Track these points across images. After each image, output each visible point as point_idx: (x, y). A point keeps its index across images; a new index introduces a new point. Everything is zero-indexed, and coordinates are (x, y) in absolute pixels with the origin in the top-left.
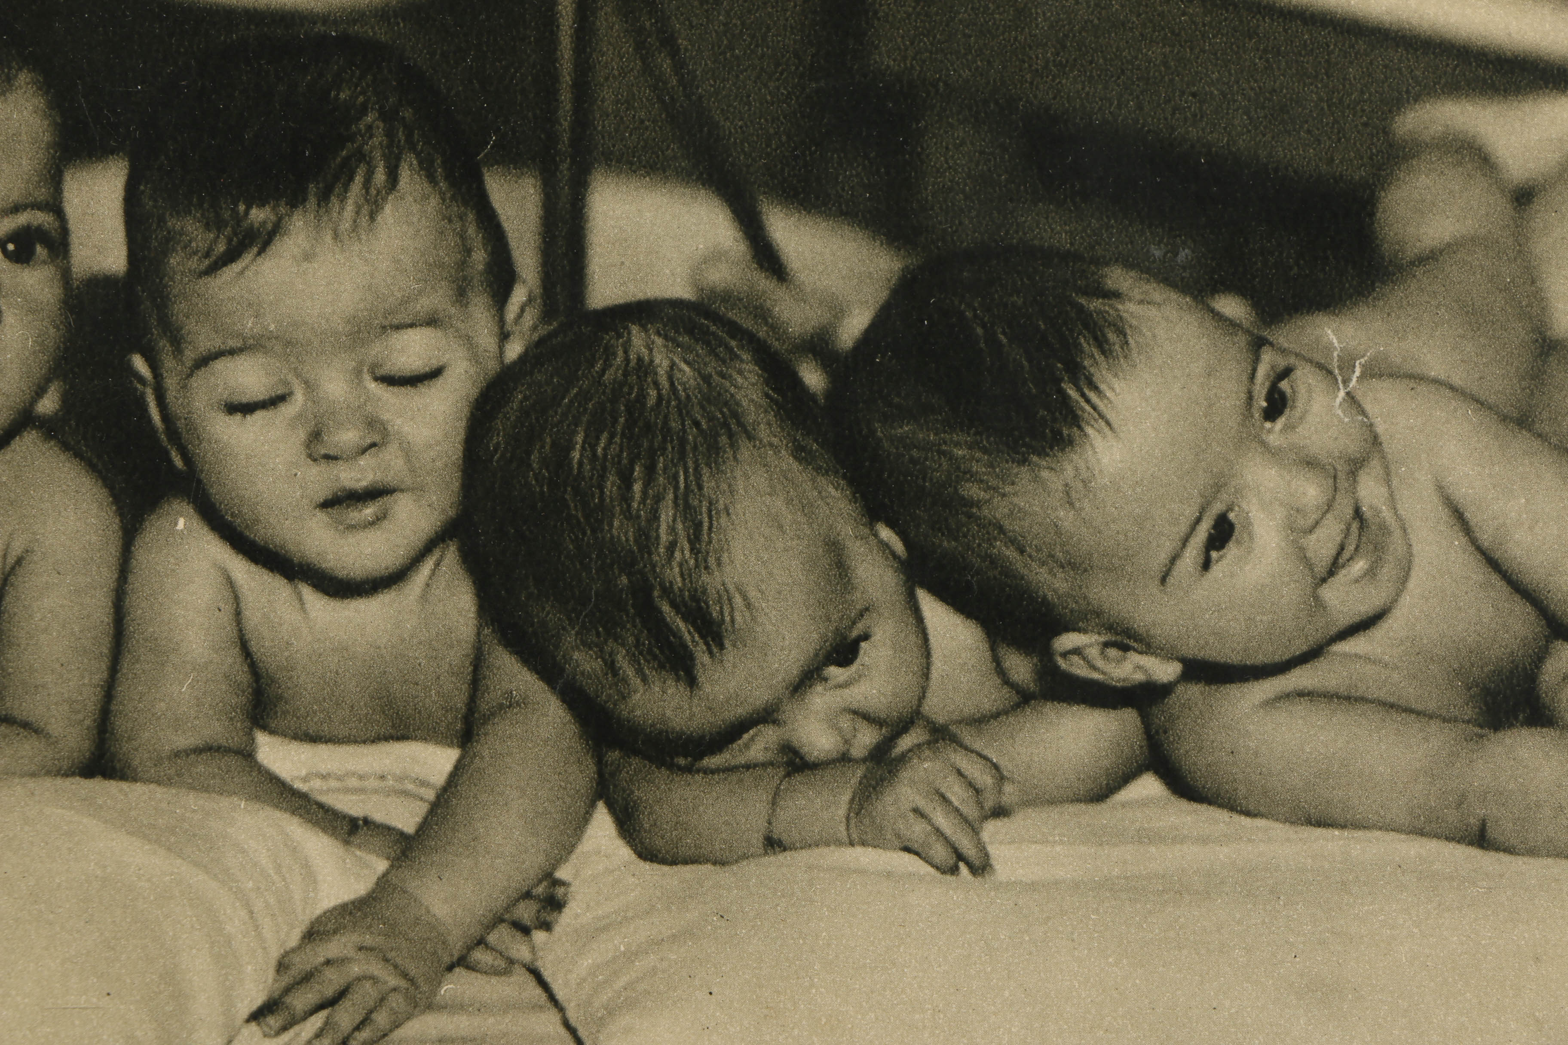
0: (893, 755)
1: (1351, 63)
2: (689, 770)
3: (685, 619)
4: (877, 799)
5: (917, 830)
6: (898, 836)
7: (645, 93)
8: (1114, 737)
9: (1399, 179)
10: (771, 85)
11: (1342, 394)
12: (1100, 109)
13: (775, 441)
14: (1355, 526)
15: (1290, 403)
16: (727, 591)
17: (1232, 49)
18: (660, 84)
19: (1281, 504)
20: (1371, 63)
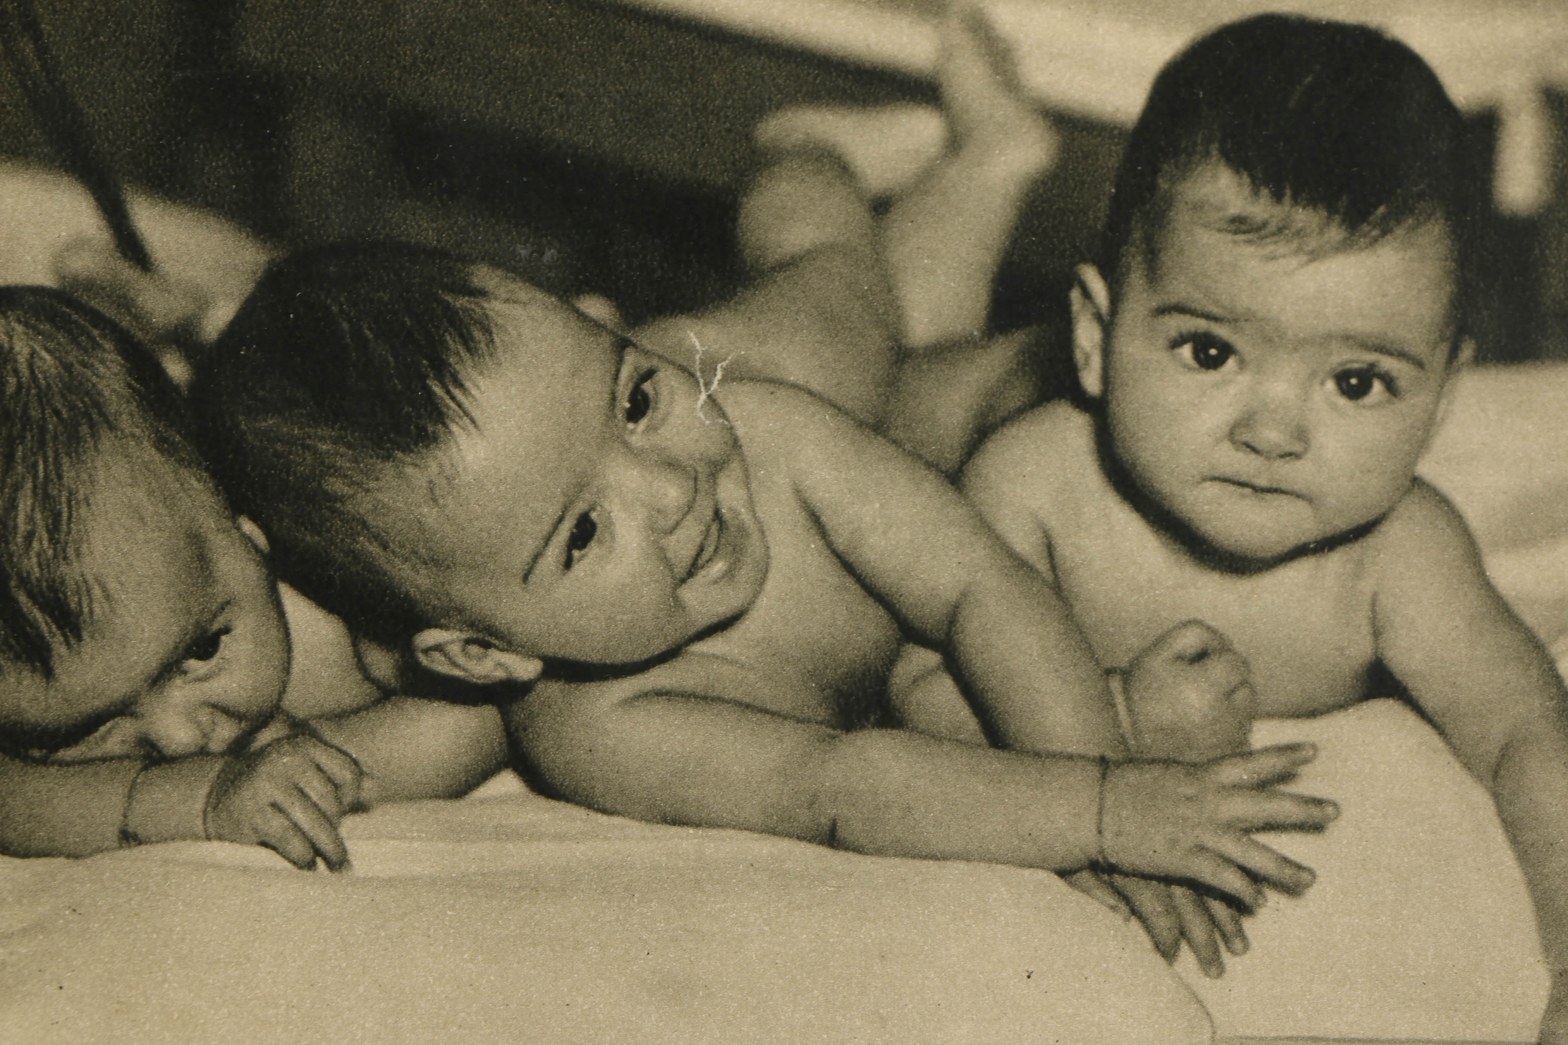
0: (252, 750)
1: (715, 69)
2: (44, 762)
3: (42, 609)
4: (235, 793)
5: (275, 825)
6: (255, 830)
7: (7, 77)
8: (474, 734)
9: (760, 186)
10: (137, 73)
11: (703, 397)
12: (468, 107)
13: (137, 431)
14: (714, 528)
15: (652, 404)
16: (85, 582)
17: (598, 52)
18: (23, 69)
19: (642, 505)
20: (735, 70)
